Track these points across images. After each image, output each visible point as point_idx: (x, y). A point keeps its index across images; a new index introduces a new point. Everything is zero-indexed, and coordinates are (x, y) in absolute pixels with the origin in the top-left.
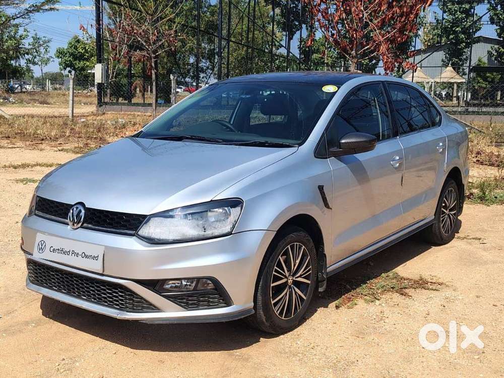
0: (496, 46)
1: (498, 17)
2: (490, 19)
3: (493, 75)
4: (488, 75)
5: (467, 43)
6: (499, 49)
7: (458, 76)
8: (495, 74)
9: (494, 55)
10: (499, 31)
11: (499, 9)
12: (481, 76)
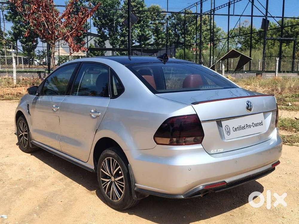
0: (98, 38)
1: (97, 23)
2: (93, 24)
3: (98, 52)
4: (95, 52)
5: (84, 36)
6: (99, 39)
7: (82, 53)
8: (99, 52)
9: (97, 42)
10: (98, 30)
11: (97, 19)
12: (92, 53)
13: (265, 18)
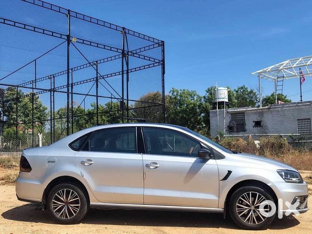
13: (122, 100)
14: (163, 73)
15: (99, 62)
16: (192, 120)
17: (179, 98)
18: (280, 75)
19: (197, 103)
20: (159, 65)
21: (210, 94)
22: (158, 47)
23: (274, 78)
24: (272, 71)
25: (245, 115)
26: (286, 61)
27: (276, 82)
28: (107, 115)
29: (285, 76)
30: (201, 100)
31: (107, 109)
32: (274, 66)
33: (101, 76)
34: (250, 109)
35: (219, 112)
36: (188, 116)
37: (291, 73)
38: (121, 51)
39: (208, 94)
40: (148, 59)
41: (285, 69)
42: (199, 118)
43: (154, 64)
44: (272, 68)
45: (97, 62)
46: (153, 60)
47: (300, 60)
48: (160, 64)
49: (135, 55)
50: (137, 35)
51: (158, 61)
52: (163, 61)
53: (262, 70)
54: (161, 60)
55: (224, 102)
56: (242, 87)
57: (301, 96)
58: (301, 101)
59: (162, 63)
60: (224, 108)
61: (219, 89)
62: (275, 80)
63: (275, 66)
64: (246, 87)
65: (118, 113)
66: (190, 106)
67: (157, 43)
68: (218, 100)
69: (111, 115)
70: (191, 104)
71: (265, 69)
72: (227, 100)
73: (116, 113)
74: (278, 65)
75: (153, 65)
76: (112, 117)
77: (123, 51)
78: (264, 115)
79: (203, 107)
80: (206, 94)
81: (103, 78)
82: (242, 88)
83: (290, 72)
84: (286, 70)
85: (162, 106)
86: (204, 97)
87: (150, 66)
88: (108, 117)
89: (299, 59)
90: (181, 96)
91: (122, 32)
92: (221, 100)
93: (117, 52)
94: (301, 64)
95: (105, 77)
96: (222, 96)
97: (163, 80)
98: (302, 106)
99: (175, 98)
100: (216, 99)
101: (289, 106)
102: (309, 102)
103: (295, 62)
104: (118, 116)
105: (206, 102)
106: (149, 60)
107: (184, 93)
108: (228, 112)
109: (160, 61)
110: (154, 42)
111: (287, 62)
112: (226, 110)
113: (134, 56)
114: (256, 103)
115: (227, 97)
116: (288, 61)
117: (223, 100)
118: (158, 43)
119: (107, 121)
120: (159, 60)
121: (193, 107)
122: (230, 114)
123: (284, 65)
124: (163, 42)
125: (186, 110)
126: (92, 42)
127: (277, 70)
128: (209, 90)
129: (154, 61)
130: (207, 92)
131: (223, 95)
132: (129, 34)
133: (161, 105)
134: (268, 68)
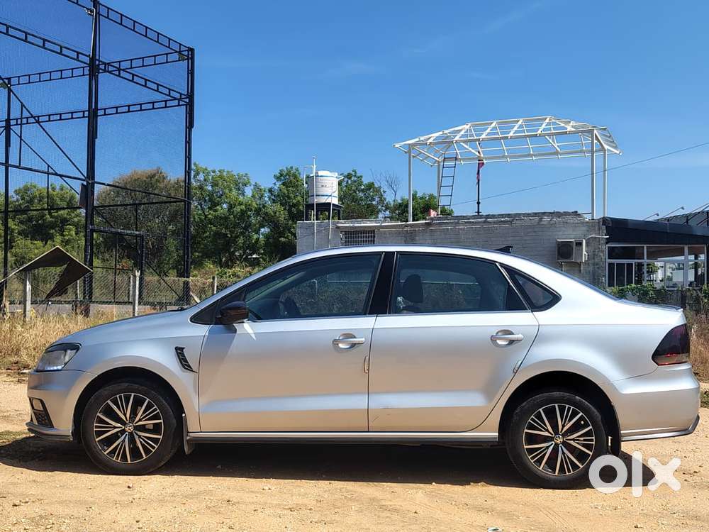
14: (190, 124)
15: (14, 81)
16: (241, 240)
17: (210, 188)
18: (450, 153)
19: (254, 204)
20: (179, 105)
21: (283, 184)
22: (179, 60)
23: (437, 159)
24: (436, 144)
25: (376, 236)
26: (465, 126)
27: (440, 168)
28: (19, 219)
29: (460, 157)
30: (262, 196)
31: (21, 202)
32: (441, 133)
33: (32, 117)
34: (387, 224)
35: (319, 226)
36: (232, 232)
37: (473, 151)
38: (87, 60)
39: (279, 184)
40: (155, 87)
41: (465, 142)
42: (255, 237)
43: (166, 101)
44: (437, 137)
45: (9, 79)
46: (166, 91)
47: (493, 125)
48: (181, 103)
49: (122, 74)
50: (130, 24)
51: (178, 96)
52: (191, 96)
53: (417, 140)
54: (186, 94)
55: (330, 204)
56: (349, 174)
57: (478, 203)
58: (478, 212)
59: (187, 100)
60: (329, 219)
61: (320, 173)
62: (439, 165)
63: (443, 134)
64: (358, 175)
65: (50, 214)
66: (237, 209)
67: (176, 52)
68: (316, 200)
69: (30, 219)
70: (240, 204)
71: (422, 138)
72: (335, 201)
73: (44, 215)
74: (449, 133)
75: (163, 104)
76: (34, 223)
77: (93, 59)
78: (417, 238)
79: (266, 214)
80: (275, 184)
81: (38, 122)
82: (349, 176)
83: (471, 149)
84: (464, 145)
85: (183, 203)
86: (270, 191)
87: (156, 105)
88: (21, 222)
89: (492, 123)
90: (215, 184)
91: (92, 11)
92: (323, 200)
93: (77, 59)
94: (495, 134)
95: (41, 119)
96: (327, 191)
97: (188, 142)
98: (495, 223)
99: (201, 188)
100: (313, 196)
101: (470, 222)
102: (509, 215)
103: (485, 129)
104: (51, 222)
105: (274, 201)
106: (158, 91)
107: (221, 177)
108: (338, 227)
109: (183, 97)
110: (169, 47)
111: (467, 127)
112: (333, 223)
113: (119, 76)
114: (380, 211)
115: (336, 194)
116: (469, 124)
117: (328, 201)
118: (180, 52)
119: (20, 233)
120: (181, 94)
121: (243, 212)
122: (343, 233)
123: (462, 133)
124: (191, 50)
125: (226, 218)
126: (10, 27)
127: (447, 143)
128: (281, 175)
129: (169, 95)
130: (278, 178)
131: (329, 189)
132: (108, 18)
133: (182, 201)
134: (430, 136)
